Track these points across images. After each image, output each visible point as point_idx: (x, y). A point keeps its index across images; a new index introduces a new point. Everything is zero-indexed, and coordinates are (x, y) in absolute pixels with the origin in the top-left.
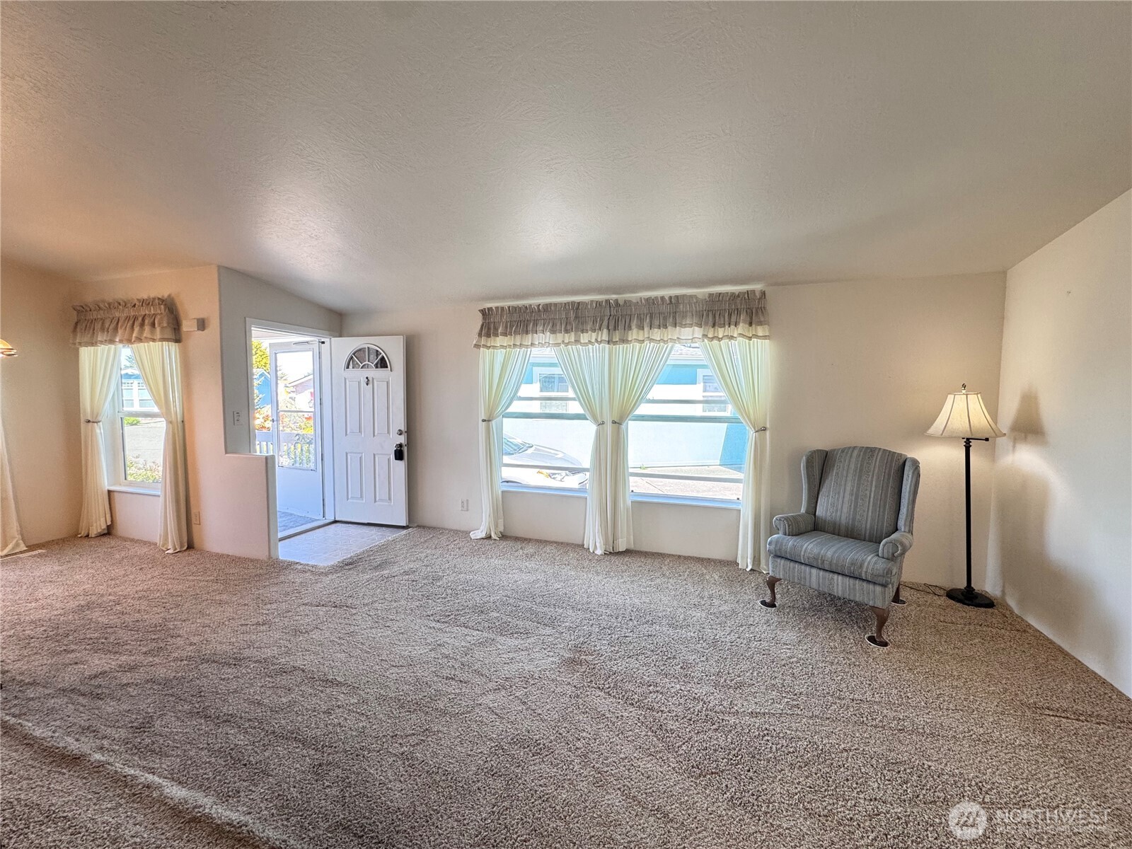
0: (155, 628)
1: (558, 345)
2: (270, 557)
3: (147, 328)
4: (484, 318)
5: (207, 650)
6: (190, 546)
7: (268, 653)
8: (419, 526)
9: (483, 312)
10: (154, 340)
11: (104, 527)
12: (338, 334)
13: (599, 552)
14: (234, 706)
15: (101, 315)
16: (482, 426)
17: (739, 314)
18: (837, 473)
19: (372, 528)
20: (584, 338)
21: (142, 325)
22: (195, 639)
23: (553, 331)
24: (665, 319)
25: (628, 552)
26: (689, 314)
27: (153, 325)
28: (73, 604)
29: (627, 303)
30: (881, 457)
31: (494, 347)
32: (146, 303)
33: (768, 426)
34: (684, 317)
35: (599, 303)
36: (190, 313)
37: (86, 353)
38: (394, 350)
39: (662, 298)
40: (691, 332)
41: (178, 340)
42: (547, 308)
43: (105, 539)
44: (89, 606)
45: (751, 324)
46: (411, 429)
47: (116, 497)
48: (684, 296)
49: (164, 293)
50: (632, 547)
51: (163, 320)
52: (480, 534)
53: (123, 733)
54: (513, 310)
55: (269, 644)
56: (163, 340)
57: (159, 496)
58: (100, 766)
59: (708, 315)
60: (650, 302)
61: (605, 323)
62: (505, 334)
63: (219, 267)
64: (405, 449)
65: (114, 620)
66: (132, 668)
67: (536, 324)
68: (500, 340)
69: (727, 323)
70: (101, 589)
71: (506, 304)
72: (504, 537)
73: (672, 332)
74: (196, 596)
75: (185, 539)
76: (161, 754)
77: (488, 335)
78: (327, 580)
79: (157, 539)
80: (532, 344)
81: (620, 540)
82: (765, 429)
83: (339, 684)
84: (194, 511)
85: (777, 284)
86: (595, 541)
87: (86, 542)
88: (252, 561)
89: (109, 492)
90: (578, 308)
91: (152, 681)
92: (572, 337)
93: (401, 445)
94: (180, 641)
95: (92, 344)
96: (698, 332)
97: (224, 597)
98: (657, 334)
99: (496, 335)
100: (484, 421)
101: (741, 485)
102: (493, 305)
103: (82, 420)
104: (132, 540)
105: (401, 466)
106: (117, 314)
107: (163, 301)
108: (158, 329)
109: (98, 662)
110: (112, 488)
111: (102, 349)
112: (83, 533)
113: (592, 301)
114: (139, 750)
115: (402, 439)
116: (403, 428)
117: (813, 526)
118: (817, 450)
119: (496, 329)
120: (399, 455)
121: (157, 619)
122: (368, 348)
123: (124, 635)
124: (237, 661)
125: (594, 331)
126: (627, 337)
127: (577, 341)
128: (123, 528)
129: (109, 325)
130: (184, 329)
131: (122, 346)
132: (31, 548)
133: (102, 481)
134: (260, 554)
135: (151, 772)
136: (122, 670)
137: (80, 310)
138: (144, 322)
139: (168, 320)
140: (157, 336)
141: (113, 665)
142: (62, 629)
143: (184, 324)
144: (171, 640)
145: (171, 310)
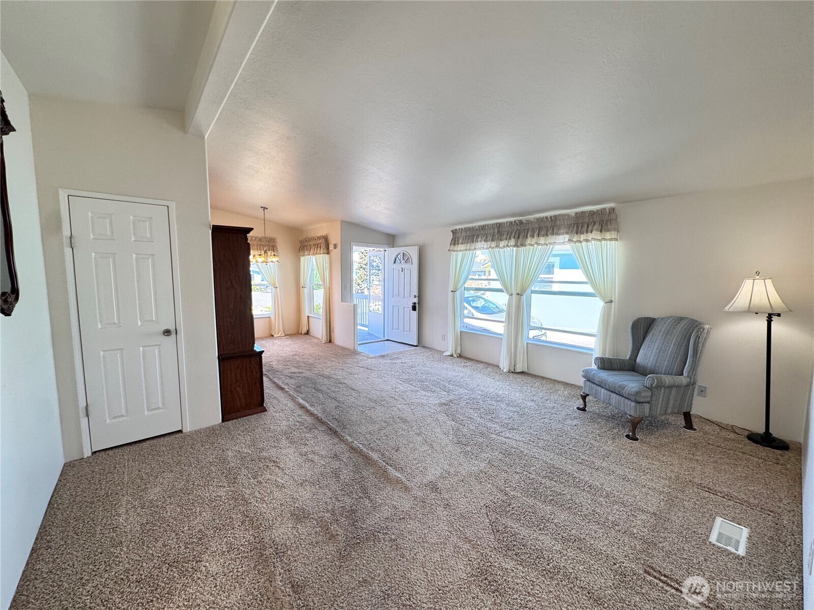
0: (311, 364)
1: (488, 248)
2: (354, 349)
3: (319, 249)
4: (453, 235)
5: (322, 373)
6: (330, 341)
7: (339, 377)
8: (424, 347)
9: (452, 231)
10: (320, 254)
11: (306, 331)
12: (391, 246)
13: (505, 370)
14: (324, 388)
15: (306, 244)
16: (450, 294)
17: (594, 223)
18: (653, 334)
19: (402, 345)
20: (502, 244)
21: (317, 248)
22: (320, 369)
23: (486, 241)
24: (547, 230)
25: (522, 373)
26: (563, 227)
27: (320, 247)
28: (292, 354)
29: (528, 222)
30: (684, 324)
31: (457, 251)
32: (319, 238)
33: (613, 300)
34: (559, 229)
35: (511, 223)
36: (332, 242)
37: (302, 258)
38: (414, 253)
39: (546, 217)
40: (564, 238)
41: (328, 254)
42: (483, 228)
43: (306, 335)
44: (296, 355)
45: (601, 232)
46: (420, 295)
47: (310, 318)
48: (559, 215)
49: (323, 233)
50: (526, 370)
51: (323, 246)
52: (448, 353)
53: (294, 387)
54: (467, 229)
55: (339, 375)
56: (323, 253)
57: (320, 319)
58: (286, 392)
59: (574, 226)
60: (540, 220)
61: (513, 234)
62: (462, 243)
63: (342, 221)
64: (417, 305)
65: (301, 360)
66: (302, 373)
67: (478, 237)
68: (461, 247)
69: (585, 231)
70: (300, 351)
71: (463, 226)
72: (460, 356)
73: (551, 239)
74: (325, 358)
75: (329, 338)
76: (301, 393)
77: (454, 244)
78: (370, 360)
79: (320, 338)
80: (475, 249)
81: (518, 365)
82: (611, 302)
83: (355, 390)
84: (332, 326)
85: (623, 202)
86: (505, 365)
87: (300, 335)
88: (348, 349)
89: (308, 316)
90: (500, 227)
91: (305, 377)
92: (494, 244)
93: (415, 303)
94: (316, 369)
95: (304, 256)
96: (567, 237)
97: (334, 359)
98: (542, 240)
99: (458, 244)
100: (452, 291)
101: (594, 338)
102: (457, 227)
103: (301, 287)
104: (314, 337)
105: (415, 314)
106: (311, 243)
107: (324, 237)
108: (322, 249)
109: (294, 370)
110: (309, 315)
111: (307, 257)
112: (300, 333)
113: (507, 222)
114: (297, 391)
115: (416, 300)
116: (417, 295)
117: (631, 367)
118: (645, 318)
119: (458, 241)
120: (414, 308)
121: (312, 362)
122: (403, 253)
123: (302, 364)
124: (329, 377)
125: (506, 239)
126: (525, 242)
127: (497, 246)
128: (312, 332)
129: (309, 248)
130: (330, 249)
131: (312, 256)
132: (286, 335)
133: (306, 312)
134: (351, 347)
135: (298, 396)
136: (299, 373)
137: (301, 242)
138: (317, 246)
139: (325, 244)
140: (322, 252)
141: (297, 371)
142: (287, 360)
143: (330, 246)
144: (313, 368)
145: (326, 239)
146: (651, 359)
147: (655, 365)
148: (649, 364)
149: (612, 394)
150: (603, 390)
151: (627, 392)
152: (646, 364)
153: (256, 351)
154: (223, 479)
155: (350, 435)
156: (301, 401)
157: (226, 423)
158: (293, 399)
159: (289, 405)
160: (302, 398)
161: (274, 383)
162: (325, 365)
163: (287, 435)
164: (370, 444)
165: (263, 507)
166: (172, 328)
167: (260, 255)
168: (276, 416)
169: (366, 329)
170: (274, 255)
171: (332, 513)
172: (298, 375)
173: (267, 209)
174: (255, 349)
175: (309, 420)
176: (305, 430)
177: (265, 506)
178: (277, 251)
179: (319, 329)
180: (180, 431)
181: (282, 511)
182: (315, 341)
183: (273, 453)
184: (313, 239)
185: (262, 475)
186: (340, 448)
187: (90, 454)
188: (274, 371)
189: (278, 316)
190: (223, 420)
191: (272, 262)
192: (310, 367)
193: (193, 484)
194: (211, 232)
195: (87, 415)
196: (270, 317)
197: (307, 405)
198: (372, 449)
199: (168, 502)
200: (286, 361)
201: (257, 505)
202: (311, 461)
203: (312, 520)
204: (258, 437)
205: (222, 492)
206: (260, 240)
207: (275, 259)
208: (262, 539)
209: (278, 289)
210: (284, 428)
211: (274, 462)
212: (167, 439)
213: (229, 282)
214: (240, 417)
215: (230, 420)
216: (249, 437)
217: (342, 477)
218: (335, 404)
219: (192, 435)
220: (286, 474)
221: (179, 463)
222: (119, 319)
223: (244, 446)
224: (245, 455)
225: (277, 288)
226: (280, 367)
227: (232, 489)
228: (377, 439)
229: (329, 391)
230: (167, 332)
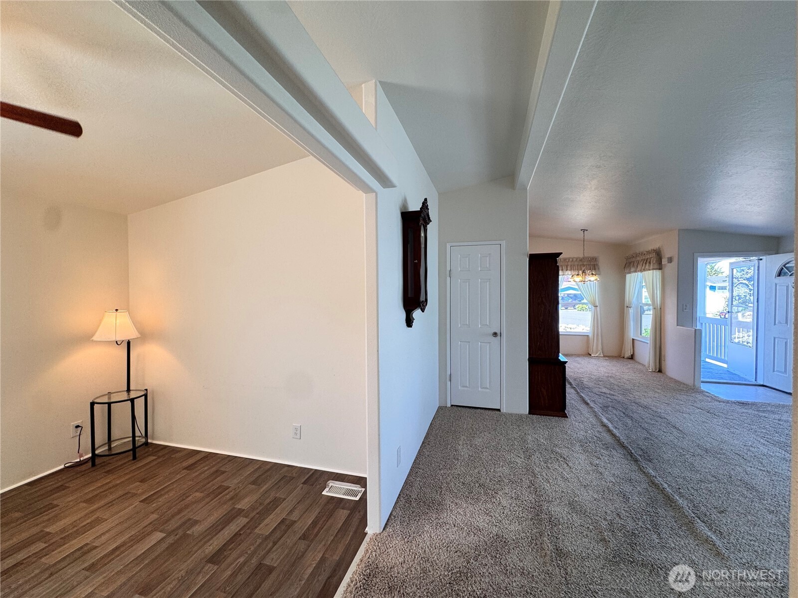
0: (627, 390)
2: (694, 385)
3: (647, 264)
5: (637, 401)
6: (660, 371)
7: (660, 411)
10: (650, 270)
11: (630, 355)
12: (772, 252)
14: (636, 416)
15: (634, 259)
21: (646, 264)
22: (637, 397)
27: (650, 263)
28: (607, 375)
32: (649, 252)
36: (666, 254)
37: (628, 276)
41: (660, 269)
43: (629, 360)
44: (611, 377)
47: (635, 341)
49: (655, 246)
51: (654, 260)
53: (601, 405)
55: (662, 409)
56: (653, 269)
57: (648, 343)
58: (591, 408)
63: (679, 230)
65: (616, 383)
66: (613, 395)
70: (617, 374)
74: (647, 387)
75: (658, 367)
76: (607, 413)
78: (717, 403)
79: (646, 364)
83: (678, 429)
84: (663, 353)
87: (622, 359)
88: (684, 384)
89: (633, 339)
91: (615, 400)
94: (631, 395)
95: (630, 273)
97: (659, 391)
103: (625, 306)
104: (639, 363)
106: (638, 259)
107: (654, 250)
108: (652, 264)
109: (604, 390)
110: (634, 338)
111: (633, 274)
112: (622, 356)
114: (602, 410)
121: (630, 388)
123: (616, 387)
124: (646, 407)
128: (637, 357)
129: (635, 264)
130: (663, 263)
131: (639, 273)
132: (604, 356)
133: (631, 334)
134: (689, 382)
135: (602, 414)
136: (610, 394)
137: (627, 258)
138: (647, 262)
139: (657, 260)
140: (651, 268)
141: (608, 392)
142: (600, 379)
143: (663, 260)
144: (628, 394)
145: (658, 254)
153: (560, 360)
154: (521, 452)
155: (655, 469)
156: (605, 421)
157: (531, 415)
158: (596, 416)
159: (591, 419)
160: (606, 418)
161: (581, 397)
162: (646, 394)
163: (583, 444)
164: (679, 489)
165: (547, 486)
166: (498, 332)
167: (578, 275)
168: (575, 424)
169: (725, 366)
170: (592, 274)
171: (610, 523)
172: (609, 396)
173: (587, 230)
175: (608, 438)
176: (601, 446)
177: (548, 485)
178: (599, 269)
179: (646, 355)
180: (499, 410)
181: (562, 497)
182: (640, 367)
183: (565, 452)
184: (642, 254)
185: (551, 463)
186: (636, 476)
187: (450, 406)
188: (581, 386)
189: (597, 335)
190: (530, 413)
191: (590, 281)
192: (625, 392)
193: (501, 447)
195: (450, 381)
196: (588, 336)
197: (610, 425)
198: (681, 495)
199: (485, 450)
200: (598, 381)
201: (542, 481)
202: (601, 473)
203: (587, 517)
204: (555, 435)
205: (518, 460)
206: (581, 260)
207: (593, 278)
208: (541, 505)
209: (598, 308)
210: (581, 437)
211: (564, 459)
212: (490, 412)
213: (540, 299)
214: (543, 415)
215: (535, 415)
216: (547, 432)
217: (631, 501)
218: (645, 435)
219: (504, 415)
220: (572, 472)
221: (495, 430)
222: (469, 322)
223: (542, 437)
224: (541, 443)
225: (597, 306)
226: (591, 384)
227: (526, 462)
228: (692, 488)
229: (641, 420)
230: (495, 334)
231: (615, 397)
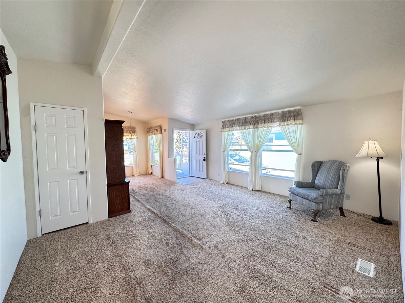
0: (153, 189)
1: (240, 130)
2: (175, 181)
3: (157, 132)
4: (223, 124)
5: (159, 193)
6: (163, 178)
7: (167, 195)
8: (209, 179)
9: (223, 122)
10: (158, 134)
11: (151, 172)
12: (193, 130)
13: (250, 190)
14: (160, 200)
15: (151, 129)
16: (222, 153)
17: (291, 116)
18: (322, 169)
19: (199, 178)
20: (247, 127)
21: (156, 131)
22: (158, 191)
23: (239, 126)
24: (269, 120)
25: (259, 191)
26: (276, 118)
27: (158, 131)
28: (144, 184)
29: (259, 116)
30: (337, 164)
31: (225, 131)
32: (157, 126)
33: (302, 153)
34: (274, 119)
35: (251, 117)
36: (163, 128)
37: (149, 137)
38: (204, 133)
39: (268, 114)
40: (276, 124)
41: (162, 134)
42: (237, 120)
43: (151, 175)
44: (145, 184)
45: (294, 120)
46: (207, 154)
47: (153, 166)
48: (274, 113)
49: (159, 124)
50: (261, 189)
51: (159, 130)
52: (222, 182)
53: (145, 200)
54: (230, 121)
55: (168, 194)
56: (159, 134)
57: (158, 166)
58: (141, 202)
59: (281, 118)
60: (265, 116)
61: (252, 123)
62: (227, 128)
63: (168, 118)
64: (206, 159)
65: (148, 187)
66: (149, 193)
67: (235, 124)
69: (287, 120)
70: (148, 182)
71: (227, 119)
72: (228, 183)
73: (271, 124)
74: (160, 185)
75: (162, 176)
76: (149, 203)
77: (224, 128)
78: (183, 186)
79: (158, 176)
80: (234, 130)
81: (257, 187)
82: (301, 154)
83: (176, 201)
84: (163, 170)
85: (304, 106)
86: (250, 187)
87: (148, 175)
88: (172, 181)
90: (245, 119)
91: (150, 195)
92: (243, 128)
94: (156, 191)
95: (149, 135)
96: (278, 123)
97: (165, 186)
98: (266, 125)
99: (225, 128)
100: (223, 151)
101: (293, 173)
102: (225, 120)
103: (148, 151)
104: (155, 176)
105: (205, 163)
106: (153, 129)
107: (159, 126)
108: (158, 132)
109: (145, 192)
111: (151, 136)
112: (148, 173)
113: (249, 117)
114: (146, 202)
115: (205, 156)
117: (312, 186)
118: (317, 161)
119: (225, 126)
120: (204, 160)
121: (154, 188)
122: (199, 133)
124: (162, 195)
125: (249, 125)
126: (258, 126)
127: (245, 129)
128: (153, 173)
129: (152, 131)
130: (162, 131)
131: (153, 135)
132: (140, 175)
133: (151, 163)
135: (147, 204)
137: (148, 129)
138: (156, 130)
139: (160, 129)
140: (158, 133)
141: (146, 192)
142: (141, 187)
143: (162, 130)
144: (155, 191)
145: (161, 127)
146: (322, 182)
147: (324, 184)
148: (321, 184)
149: (304, 199)
150: (299, 197)
151: (311, 198)
152: (320, 184)
153: (125, 181)
154: (109, 246)
155: (173, 223)
156: (149, 207)
157: (110, 218)
158: (144, 206)
159: (143, 209)
160: (149, 206)
161: (135, 198)
162: (161, 189)
163: (142, 223)
164: (184, 227)
165: (130, 260)
166: (84, 171)
167: (128, 135)
168: (136, 214)
169: (181, 171)
170: (135, 135)
171: (165, 262)
172: (147, 194)
173: (131, 112)
174: (125, 180)
175: (153, 216)
176: (151, 221)
177: (131, 259)
178: (136, 133)
179: (157, 172)
180: (87, 223)
181: (140, 261)
182: (155, 177)
183: (134, 233)
184: (154, 127)
185: (129, 244)
186: (169, 229)
187: (41, 235)
188: (135, 192)
189: (137, 165)
190: (109, 217)
191: (134, 138)
192: (153, 190)
193: (94, 249)
194: (104, 123)
195: (40, 215)
196: (132, 166)
197: (152, 209)
198: (185, 230)
199: (81, 259)
200: (141, 188)
201: (127, 258)
202: (154, 236)
203: (155, 266)
204: (127, 225)
205: (109, 253)
206: (128, 128)
207: (135, 137)
208: (130, 276)
209: (137, 152)
210: (141, 220)
211: (135, 237)
212: (80, 227)
213: (113, 147)
214: (118, 216)
215: (112, 217)
216: (122, 225)
217: (170, 244)
218: (166, 208)
219: (93, 225)
220: (141, 243)
221: (86, 239)
222: (58, 166)
223: (120, 230)
224: (120, 234)
225: (136, 151)
226: (138, 191)
227: (114, 251)
228: (187, 224)
229: (163, 201)
230: (82, 173)
231: (150, 194)
